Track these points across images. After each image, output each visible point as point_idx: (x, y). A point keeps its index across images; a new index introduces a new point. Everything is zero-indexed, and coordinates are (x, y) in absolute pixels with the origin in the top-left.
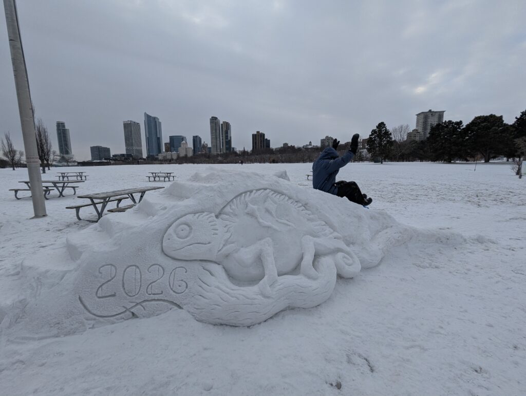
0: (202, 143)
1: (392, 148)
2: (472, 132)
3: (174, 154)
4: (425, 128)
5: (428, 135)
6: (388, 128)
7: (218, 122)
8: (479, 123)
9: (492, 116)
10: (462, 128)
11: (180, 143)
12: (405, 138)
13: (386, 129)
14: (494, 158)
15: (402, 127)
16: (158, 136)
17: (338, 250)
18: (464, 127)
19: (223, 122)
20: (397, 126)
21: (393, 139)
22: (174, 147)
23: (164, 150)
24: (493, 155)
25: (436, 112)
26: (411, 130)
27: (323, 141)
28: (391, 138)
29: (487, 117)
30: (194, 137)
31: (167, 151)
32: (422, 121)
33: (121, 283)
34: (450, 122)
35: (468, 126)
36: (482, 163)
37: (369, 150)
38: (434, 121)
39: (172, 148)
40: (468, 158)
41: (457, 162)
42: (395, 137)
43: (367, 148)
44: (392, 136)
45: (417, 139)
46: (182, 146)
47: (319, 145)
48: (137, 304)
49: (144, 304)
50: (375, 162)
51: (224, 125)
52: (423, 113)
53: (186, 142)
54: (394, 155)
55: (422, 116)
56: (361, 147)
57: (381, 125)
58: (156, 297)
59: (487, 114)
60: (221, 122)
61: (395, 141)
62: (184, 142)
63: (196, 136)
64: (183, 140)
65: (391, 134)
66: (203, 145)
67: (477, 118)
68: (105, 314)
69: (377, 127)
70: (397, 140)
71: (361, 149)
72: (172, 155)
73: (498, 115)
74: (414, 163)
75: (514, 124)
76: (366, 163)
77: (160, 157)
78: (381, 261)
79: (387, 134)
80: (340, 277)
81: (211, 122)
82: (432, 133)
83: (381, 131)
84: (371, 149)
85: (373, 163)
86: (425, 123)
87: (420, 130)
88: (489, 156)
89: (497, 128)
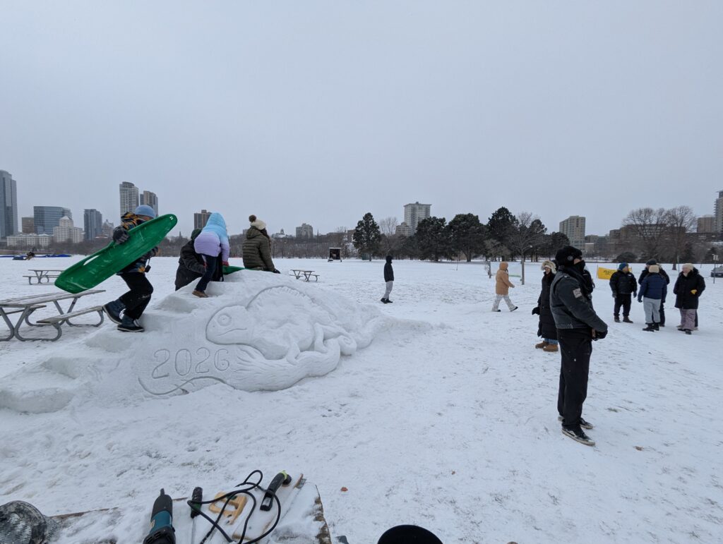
0: (104, 221)
1: (381, 243)
2: (455, 230)
3: (44, 239)
4: (413, 222)
5: (416, 231)
6: (375, 221)
7: (136, 191)
8: (460, 222)
9: (470, 215)
10: (445, 225)
11: (58, 220)
12: (394, 232)
13: (373, 222)
14: (475, 257)
15: (390, 220)
16: (8, 204)
17: (340, 334)
18: (447, 224)
19: (144, 192)
20: (385, 218)
21: (382, 233)
22: (43, 225)
23: (20, 230)
24: (474, 255)
25: (423, 205)
26: (399, 223)
27: (298, 230)
28: (379, 232)
29: (465, 215)
30: (86, 211)
31: (26, 231)
32: (409, 213)
33: (174, 364)
34: (434, 218)
35: (450, 223)
36: (464, 263)
37: (356, 245)
38: (421, 215)
39: (40, 228)
40: (453, 258)
41: (443, 260)
42: (383, 230)
43: (353, 242)
44: (380, 230)
45: (407, 234)
46: (61, 224)
47: (294, 234)
48: (188, 381)
49: (194, 381)
50: (363, 259)
51: (145, 198)
52: (410, 204)
53: (71, 219)
54: (383, 252)
55: (410, 208)
56: (347, 239)
57: (368, 216)
58: (204, 375)
59: (466, 213)
60: (141, 192)
61: (383, 235)
62: (66, 218)
63: (92, 211)
64: (63, 215)
65: (378, 227)
66: (105, 224)
67: (458, 216)
68: (160, 391)
69: (364, 218)
70: (386, 234)
71: (346, 242)
72: (38, 240)
73: (475, 215)
74: (405, 260)
75: (488, 225)
76: (353, 260)
77: (11, 241)
78: (371, 343)
79: (375, 227)
80: (342, 354)
81: (121, 190)
82: (419, 230)
83: (368, 224)
84: (358, 243)
85: (361, 260)
86: (413, 216)
87: (409, 224)
88: (470, 255)
89: (474, 227)
